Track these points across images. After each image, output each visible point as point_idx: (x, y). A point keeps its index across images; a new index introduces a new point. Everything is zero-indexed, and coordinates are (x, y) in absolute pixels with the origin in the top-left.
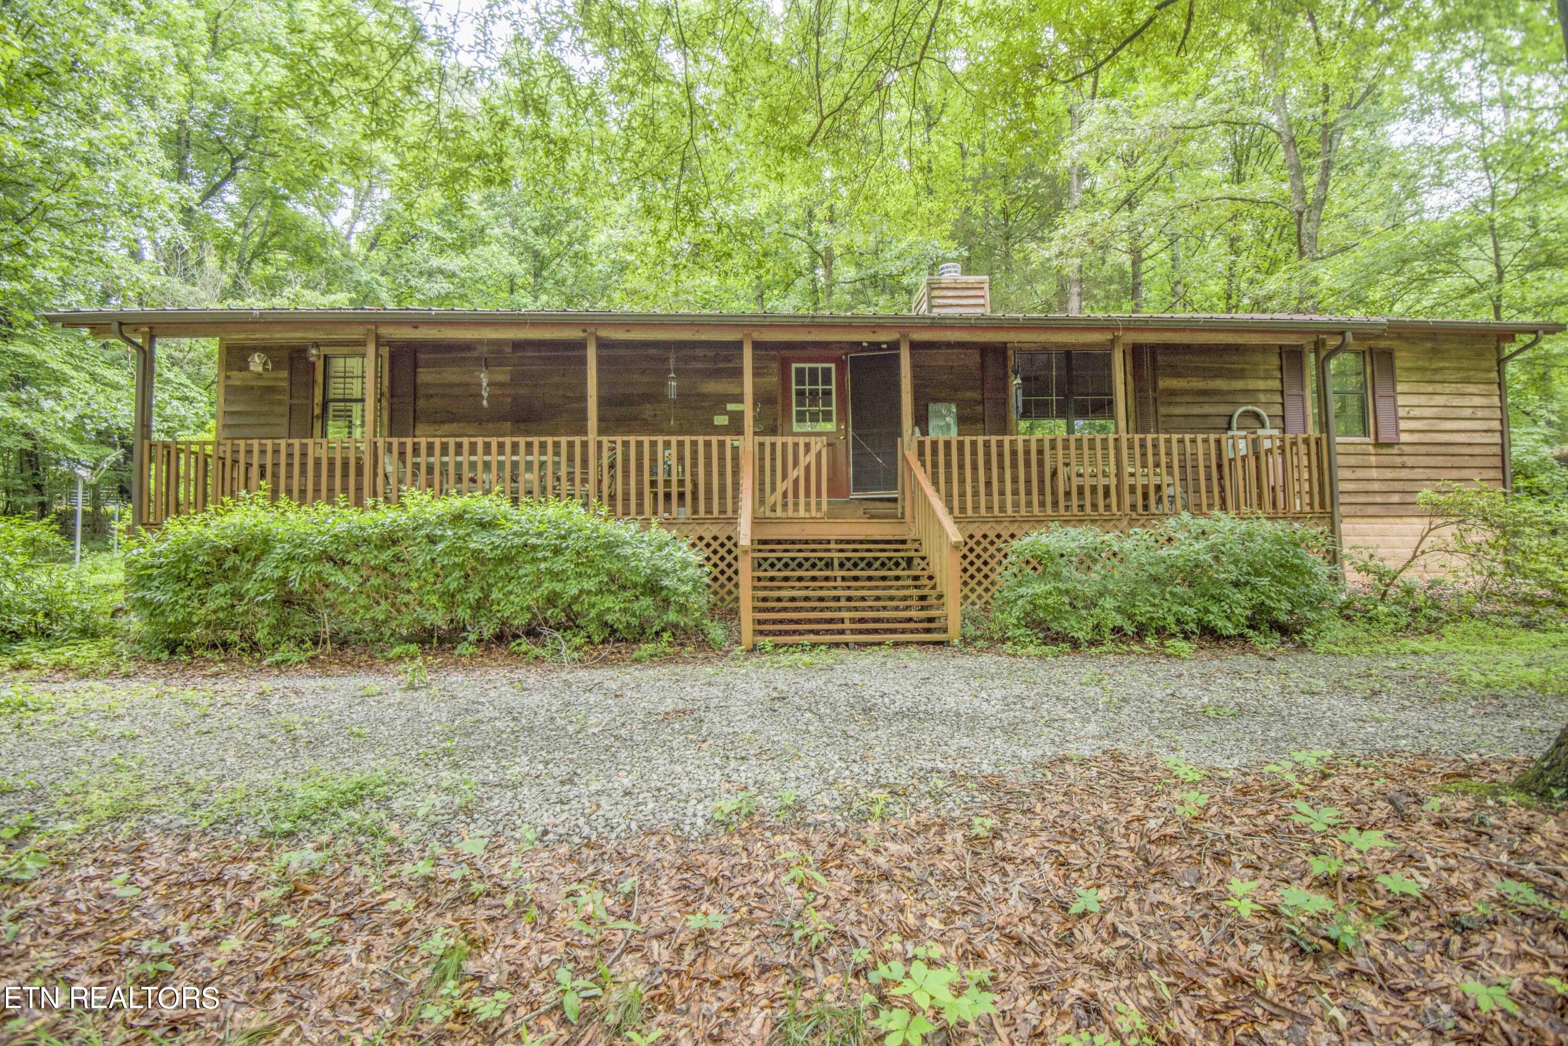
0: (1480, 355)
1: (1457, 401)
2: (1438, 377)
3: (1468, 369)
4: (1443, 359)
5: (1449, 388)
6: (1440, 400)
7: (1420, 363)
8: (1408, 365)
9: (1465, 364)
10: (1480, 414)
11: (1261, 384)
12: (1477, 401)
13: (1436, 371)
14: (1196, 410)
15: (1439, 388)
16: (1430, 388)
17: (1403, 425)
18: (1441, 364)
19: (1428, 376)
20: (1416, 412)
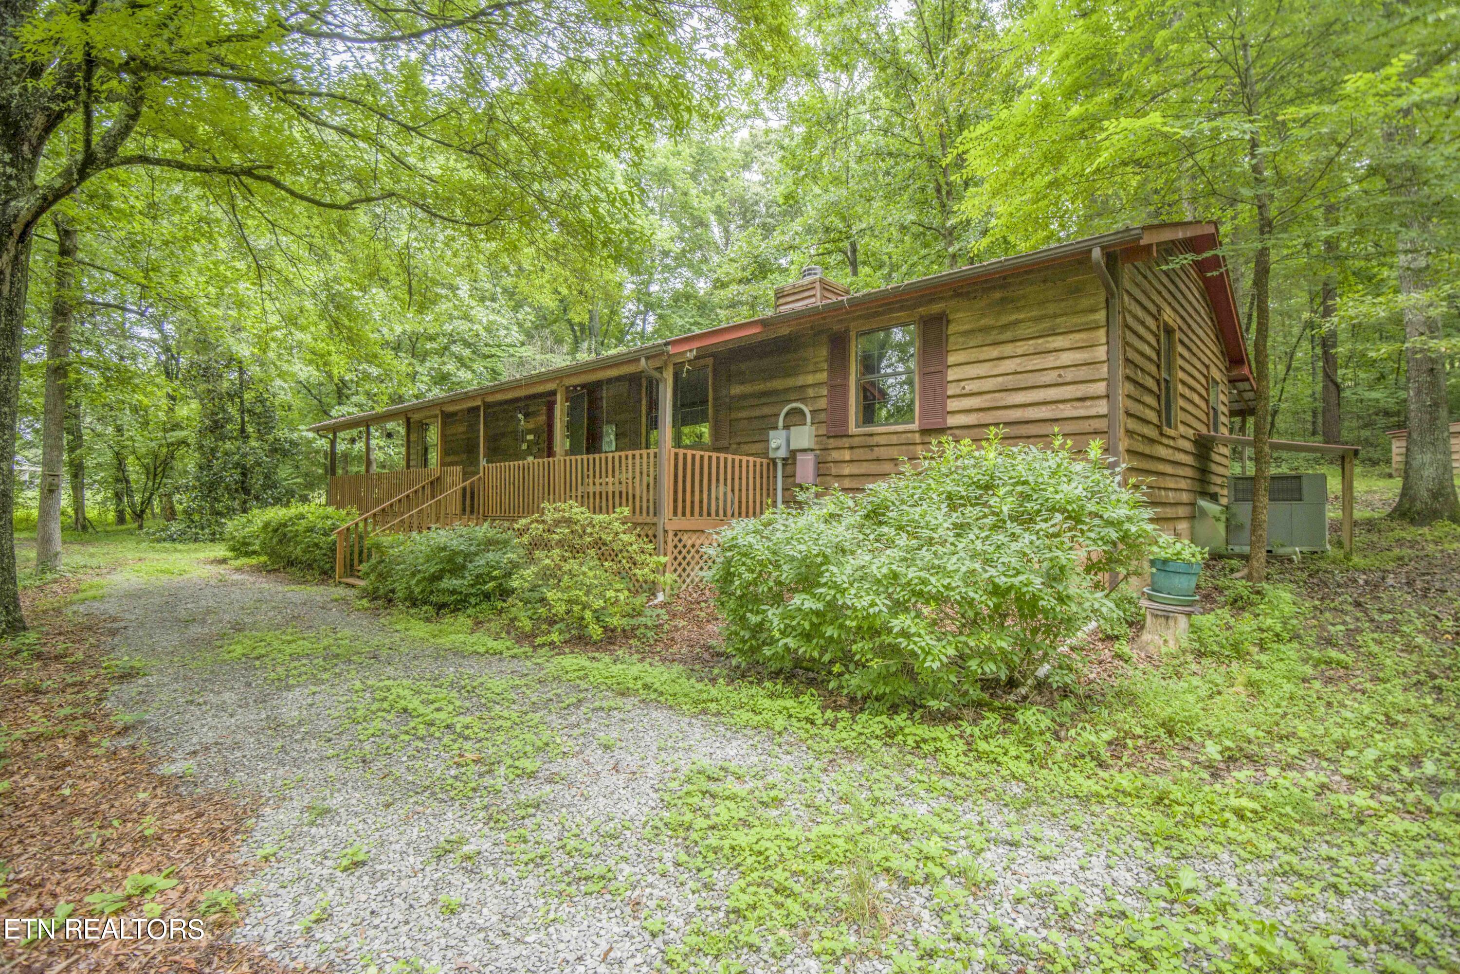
0: (1076, 291)
1: (1036, 363)
2: (1008, 335)
3: (1055, 316)
4: (1018, 309)
5: (1022, 347)
6: (1009, 366)
7: (983, 322)
8: (967, 327)
9: (1051, 308)
10: (1069, 375)
11: (810, 379)
12: (1066, 358)
13: (1005, 327)
14: (757, 413)
15: (1008, 349)
16: (995, 352)
17: (952, 405)
18: (1013, 317)
19: (994, 336)
20: (970, 387)
